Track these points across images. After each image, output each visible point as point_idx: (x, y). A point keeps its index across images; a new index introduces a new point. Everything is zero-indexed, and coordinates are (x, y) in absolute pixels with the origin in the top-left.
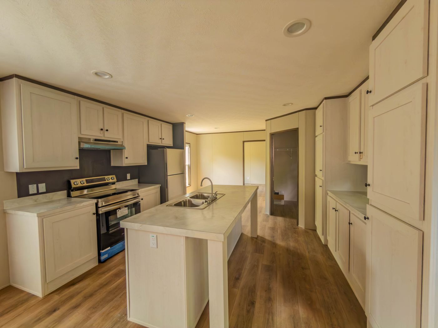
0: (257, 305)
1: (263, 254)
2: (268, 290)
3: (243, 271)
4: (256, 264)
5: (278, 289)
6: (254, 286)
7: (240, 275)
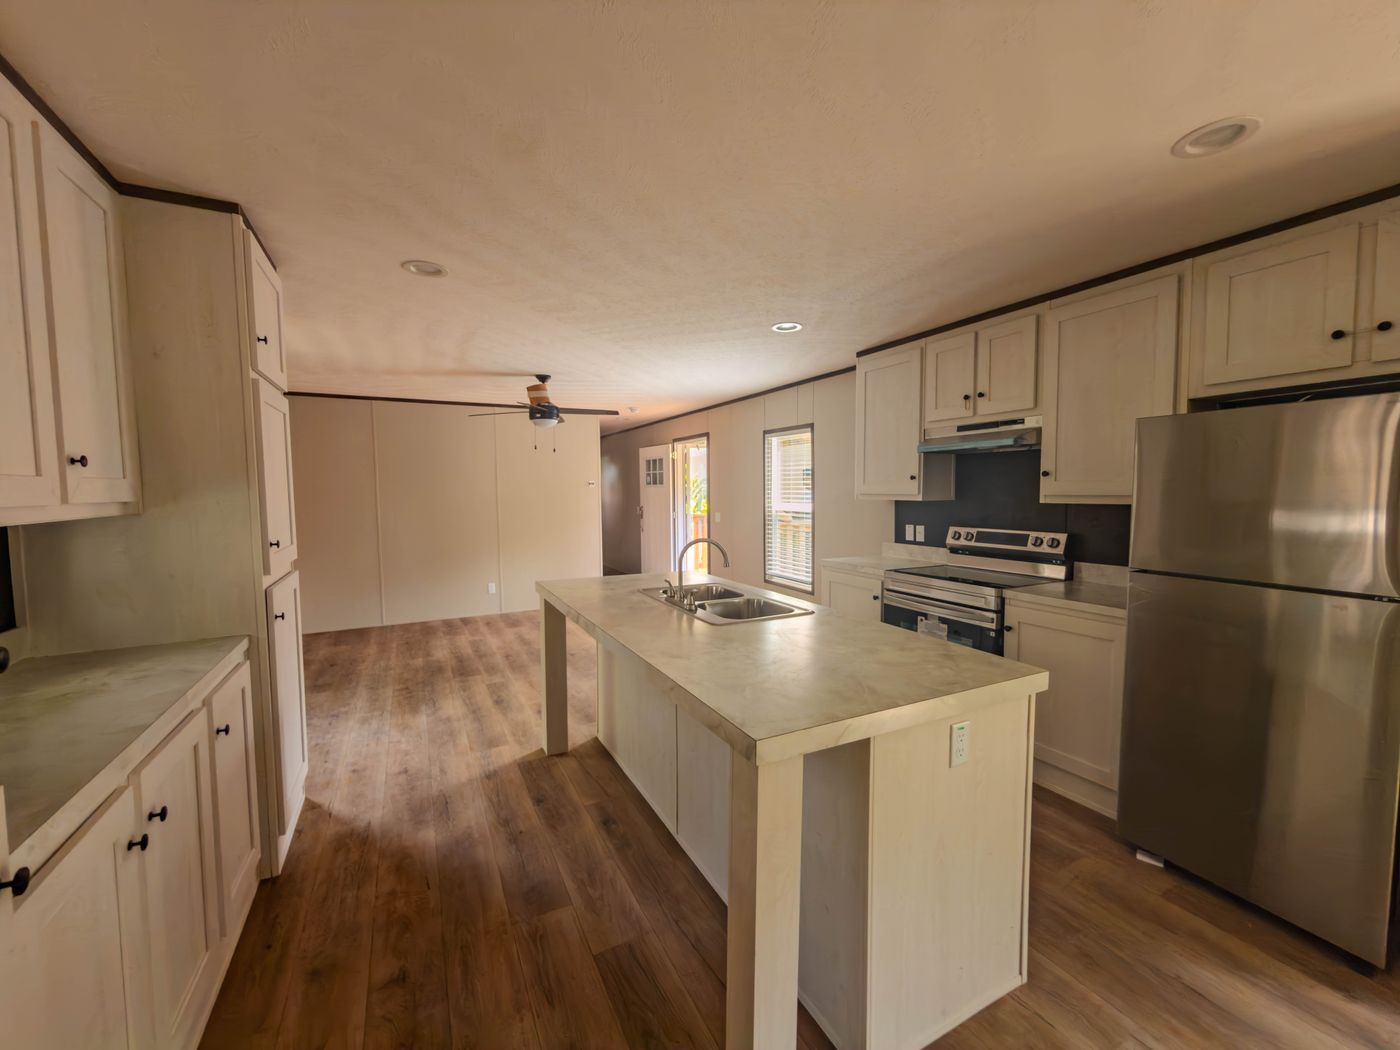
0: (528, 804)
1: (595, 957)
2: (515, 839)
3: (611, 847)
4: (591, 891)
5: (495, 856)
6: (553, 827)
7: (610, 833)
